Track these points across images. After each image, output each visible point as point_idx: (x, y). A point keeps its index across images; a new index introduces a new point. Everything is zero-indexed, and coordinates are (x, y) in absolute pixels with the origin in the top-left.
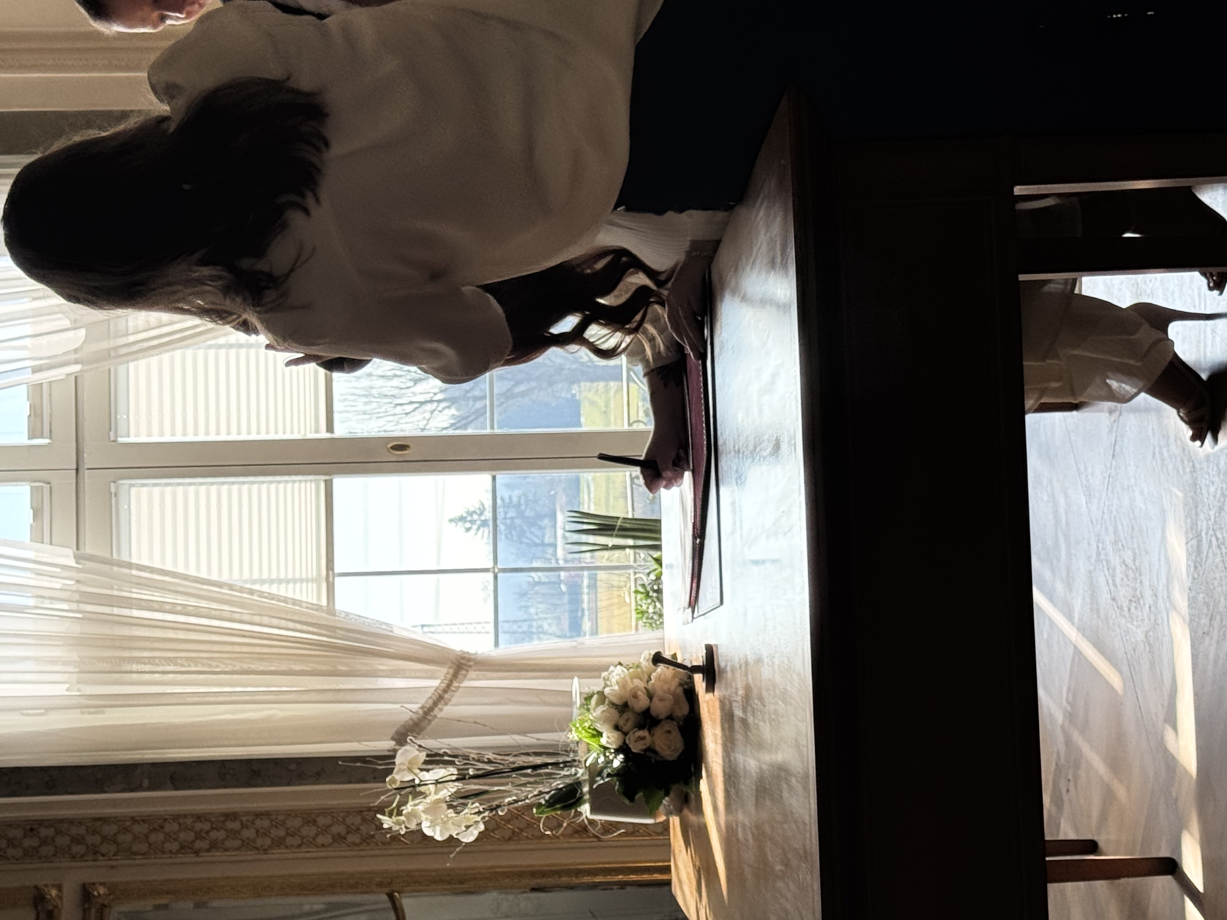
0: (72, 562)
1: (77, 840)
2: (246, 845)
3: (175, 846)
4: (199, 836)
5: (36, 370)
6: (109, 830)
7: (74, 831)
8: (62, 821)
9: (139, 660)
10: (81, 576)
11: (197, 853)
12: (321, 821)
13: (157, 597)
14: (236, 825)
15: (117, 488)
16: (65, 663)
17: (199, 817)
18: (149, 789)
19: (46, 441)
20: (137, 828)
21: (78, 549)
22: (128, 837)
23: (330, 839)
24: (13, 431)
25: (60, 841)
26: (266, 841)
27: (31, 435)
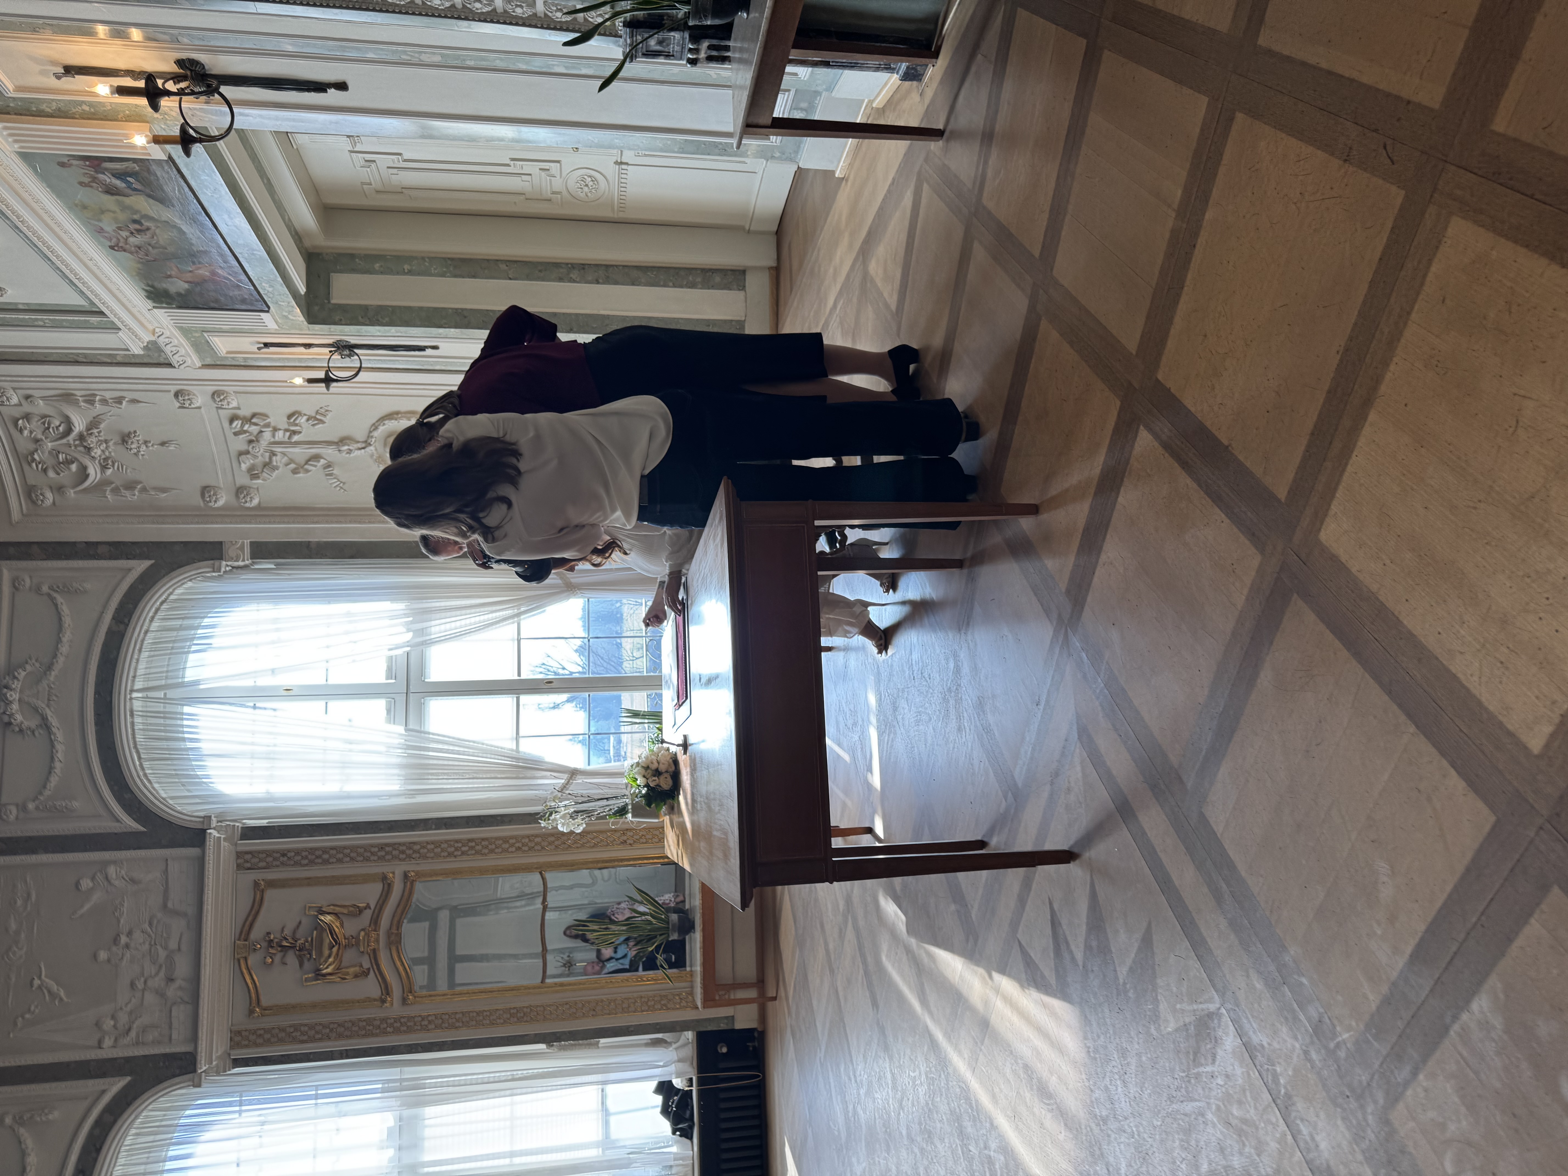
0: (403, 732)
1: (403, 852)
2: (478, 853)
3: (446, 854)
4: (457, 849)
5: (390, 650)
6: (417, 847)
7: (401, 848)
8: (395, 844)
9: (432, 774)
10: (407, 738)
11: (455, 856)
12: (511, 841)
13: (440, 746)
14: (473, 844)
15: (425, 701)
16: (399, 775)
17: (457, 841)
18: (435, 829)
19: (393, 681)
20: (429, 847)
21: (406, 726)
22: (425, 851)
23: (514, 849)
24: (380, 677)
25: (394, 852)
26: (486, 851)
27: (387, 679)
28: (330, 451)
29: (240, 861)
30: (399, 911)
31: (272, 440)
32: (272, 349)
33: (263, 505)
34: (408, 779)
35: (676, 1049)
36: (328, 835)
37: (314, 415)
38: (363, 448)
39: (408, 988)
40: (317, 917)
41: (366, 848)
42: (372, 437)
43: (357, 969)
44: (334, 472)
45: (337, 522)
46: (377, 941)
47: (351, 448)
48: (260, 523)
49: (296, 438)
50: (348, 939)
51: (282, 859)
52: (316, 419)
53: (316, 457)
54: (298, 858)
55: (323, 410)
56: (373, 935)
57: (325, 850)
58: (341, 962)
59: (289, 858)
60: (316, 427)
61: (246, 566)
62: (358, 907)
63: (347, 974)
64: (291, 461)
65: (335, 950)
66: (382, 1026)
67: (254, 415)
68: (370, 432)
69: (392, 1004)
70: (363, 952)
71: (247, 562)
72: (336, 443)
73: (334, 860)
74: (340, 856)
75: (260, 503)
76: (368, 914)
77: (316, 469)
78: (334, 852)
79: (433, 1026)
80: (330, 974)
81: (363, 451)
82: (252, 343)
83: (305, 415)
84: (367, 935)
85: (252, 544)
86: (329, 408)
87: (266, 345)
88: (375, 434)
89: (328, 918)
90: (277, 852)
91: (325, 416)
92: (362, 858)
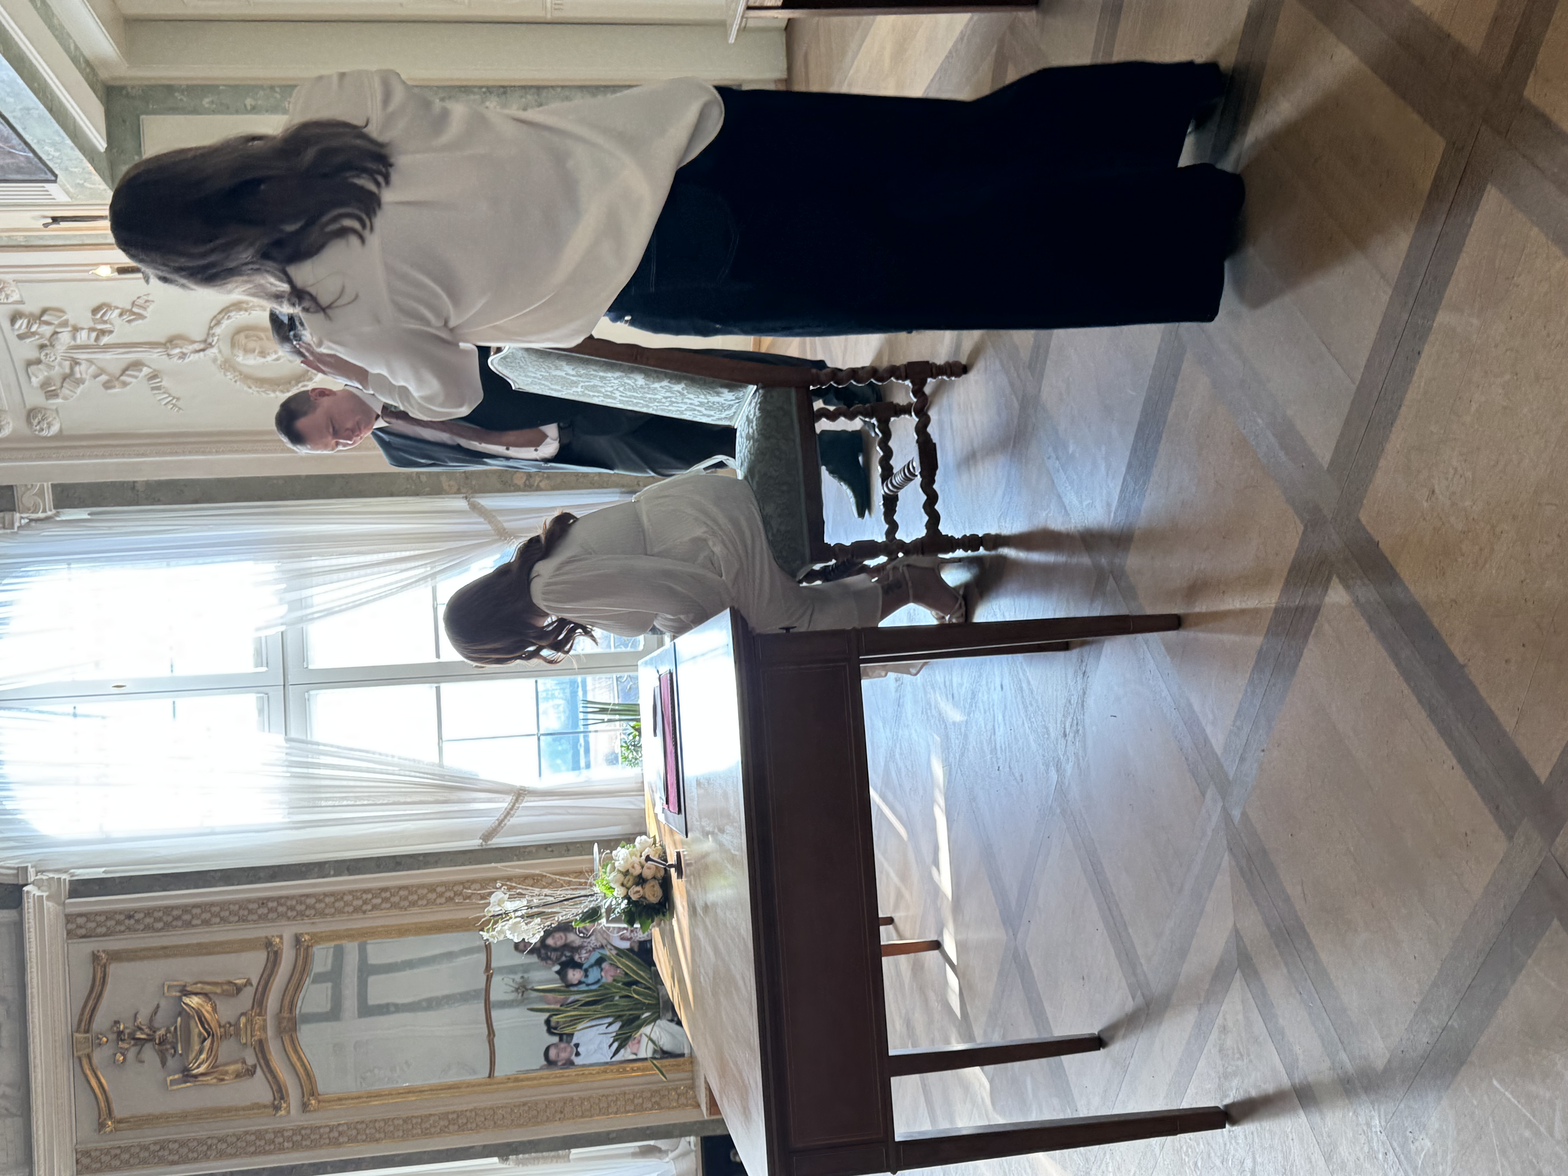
0: (284, 744)
1: (292, 908)
2: (394, 906)
3: (351, 909)
4: (365, 902)
5: (258, 629)
6: (311, 901)
7: (289, 903)
8: (281, 897)
9: (327, 799)
10: (288, 751)
11: (364, 912)
12: (439, 889)
13: (336, 761)
14: (388, 894)
15: (309, 695)
16: (281, 802)
17: (366, 891)
18: (335, 875)
19: (264, 669)
20: (327, 899)
21: (286, 734)
22: (322, 905)
23: (443, 900)
24: (245, 664)
25: (280, 909)
26: (406, 903)
27: (256, 666)
28: (155, 356)
29: (71, 926)
30: (291, 988)
31: (73, 343)
32: (63, 225)
33: (65, 433)
34: (294, 808)
35: (674, 1159)
36: (187, 888)
37: (129, 307)
38: (203, 350)
39: (309, 1089)
40: (180, 998)
41: (242, 904)
42: (213, 335)
43: (239, 1066)
44: (163, 383)
45: (171, 454)
46: (264, 1028)
47: (184, 350)
48: (64, 458)
49: (105, 340)
50: (224, 1027)
51: (127, 922)
52: (133, 313)
53: (137, 365)
54: (148, 920)
55: (140, 302)
56: (258, 1020)
57: (186, 909)
58: (216, 1057)
59: (137, 921)
60: (134, 324)
61: (47, 519)
62: (235, 984)
63: (226, 1073)
64: (102, 371)
65: (207, 1043)
66: (277, 1140)
67: (44, 311)
68: (211, 328)
69: (289, 1112)
70: (246, 1044)
71: (49, 513)
72: (164, 345)
73: (199, 922)
74: (206, 916)
75: (61, 430)
76: (248, 992)
77: (137, 381)
78: (198, 911)
79: (346, 1139)
80: (202, 1074)
81: (202, 354)
82: (34, 218)
83: (117, 308)
84: (250, 1021)
85: (53, 486)
86: (150, 298)
87: (55, 220)
88: (218, 330)
89: (194, 1001)
90: (121, 912)
91: (145, 309)
92: (236, 918)
